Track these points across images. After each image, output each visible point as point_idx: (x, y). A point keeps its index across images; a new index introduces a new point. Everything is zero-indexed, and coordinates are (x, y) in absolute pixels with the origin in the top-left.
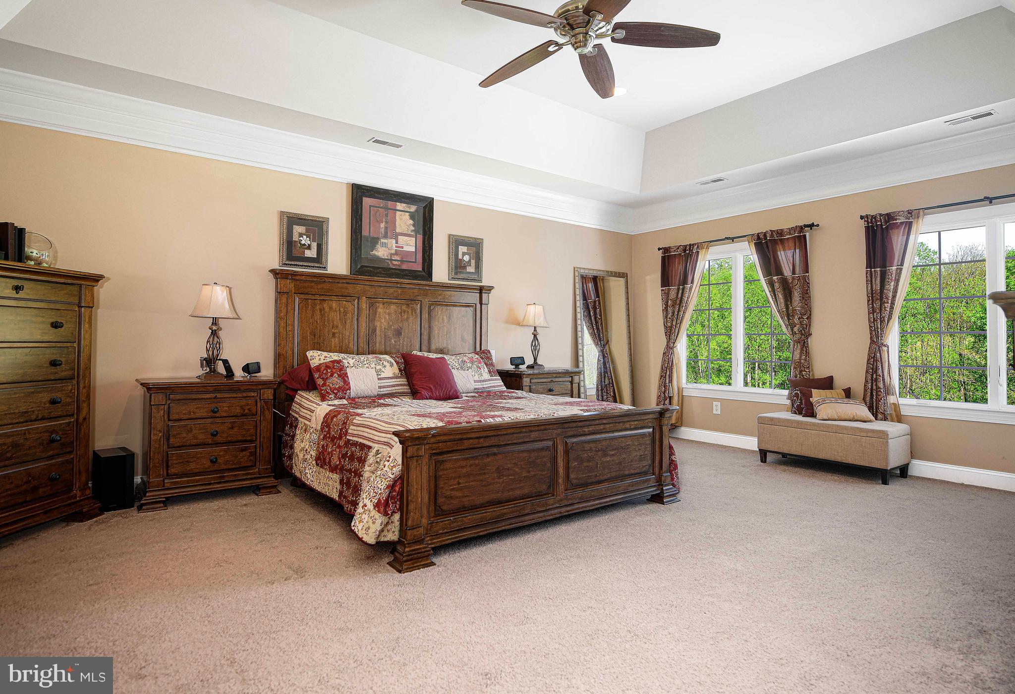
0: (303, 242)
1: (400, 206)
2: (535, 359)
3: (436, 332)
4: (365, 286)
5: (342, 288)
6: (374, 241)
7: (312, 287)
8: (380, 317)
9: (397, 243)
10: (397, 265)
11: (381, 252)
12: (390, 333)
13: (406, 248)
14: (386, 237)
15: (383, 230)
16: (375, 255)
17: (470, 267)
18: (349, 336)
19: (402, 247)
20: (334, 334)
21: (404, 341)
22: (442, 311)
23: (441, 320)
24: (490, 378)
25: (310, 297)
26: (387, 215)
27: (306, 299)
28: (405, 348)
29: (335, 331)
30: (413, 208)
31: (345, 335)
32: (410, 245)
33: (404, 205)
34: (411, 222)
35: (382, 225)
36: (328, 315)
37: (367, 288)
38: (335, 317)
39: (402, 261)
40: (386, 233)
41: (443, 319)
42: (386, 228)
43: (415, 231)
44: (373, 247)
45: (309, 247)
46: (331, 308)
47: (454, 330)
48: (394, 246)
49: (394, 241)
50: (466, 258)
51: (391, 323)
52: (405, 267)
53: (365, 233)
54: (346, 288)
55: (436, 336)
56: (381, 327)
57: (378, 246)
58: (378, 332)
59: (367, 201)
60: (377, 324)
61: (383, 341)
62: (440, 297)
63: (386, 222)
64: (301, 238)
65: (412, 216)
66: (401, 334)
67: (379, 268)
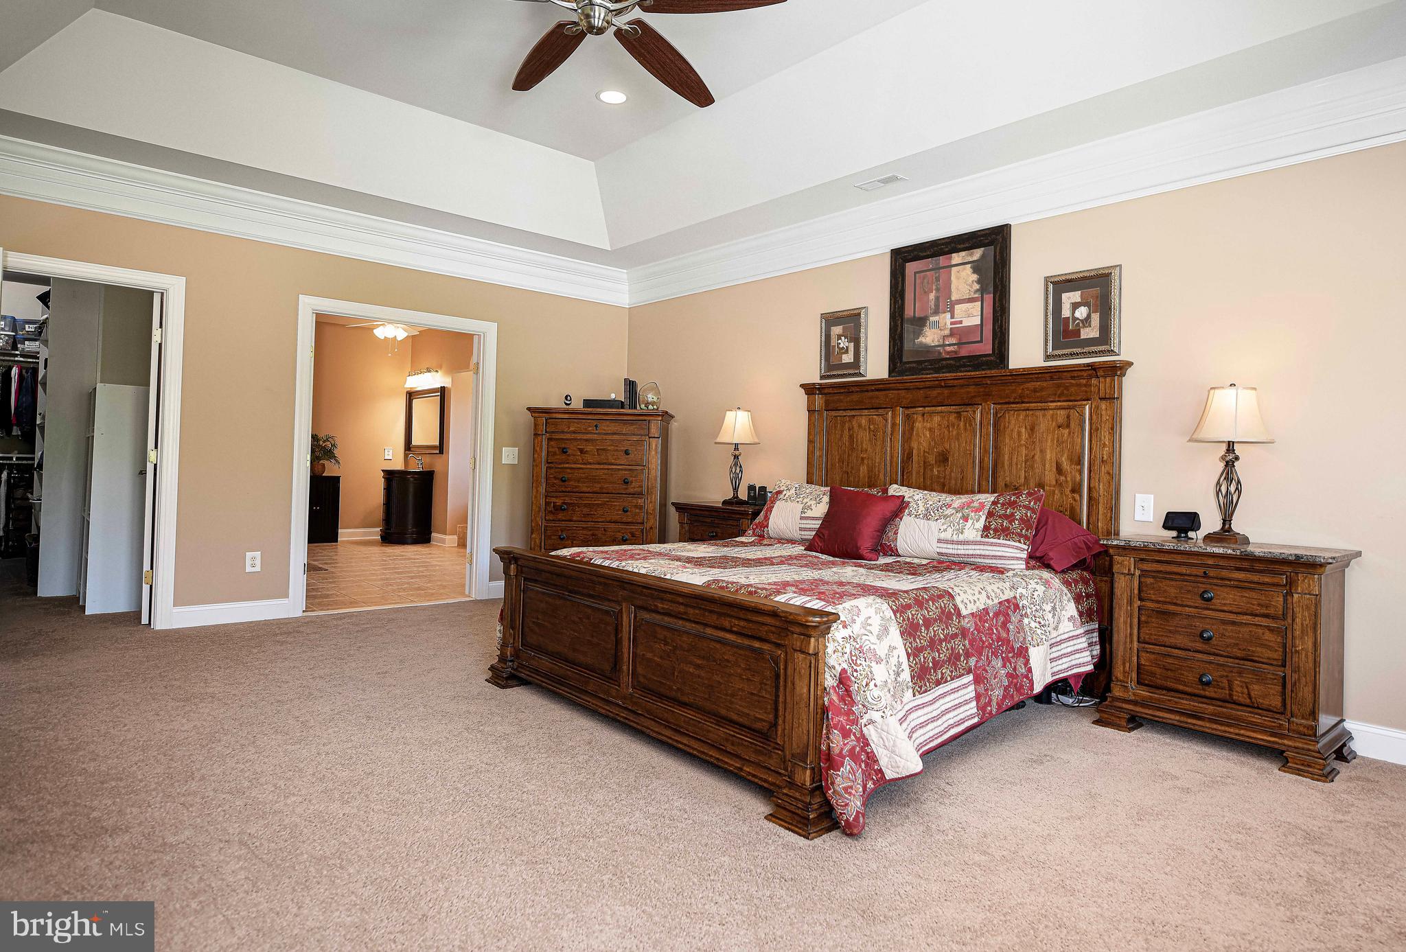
0: (841, 346)
1: (957, 258)
2: (1227, 520)
3: (1006, 457)
4: (900, 392)
5: (871, 398)
6: (921, 322)
7: (841, 401)
8: (918, 435)
9: (952, 317)
10: (952, 352)
11: (930, 337)
12: (932, 459)
13: (967, 322)
14: (936, 312)
15: (932, 304)
16: (921, 343)
17: (1087, 330)
18: (880, 463)
19: (961, 322)
20: (863, 459)
21: (952, 471)
22: (1017, 419)
23: (1015, 435)
24: (979, 538)
25: (841, 413)
26: (938, 279)
27: (836, 417)
28: (953, 482)
29: (864, 456)
30: (977, 254)
31: (875, 462)
32: (971, 315)
33: (963, 254)
34: (975, 277)
35: (932, 296)
36: (857, 435)
37: (903, 393)
38: (863, 437)
39: (959, 344)
40: (937, 306)
41: (1019, 433)
42: (937, 299)
43: (982, 290)
44: (919, 333)
45: (847, 352)
46: (860, 426)
47: (1041, 451)
48: (948, 323)
49: (948, 315)
50: (1082, 313)
51: (933, 443)
52: (964, 352)
53: (909, 312)
54: (877, 398)
55: (1006, 463)
56: (919, 449)
57: (926, 329)
58: (915, 458)
59: (911, 267)
60: (914, 445)
61: (922, 471)
62: (1014, 395)
63: (938, 290)
64: (840, 341)
65: (977, 267)
66: (947, 459)
67: (925, 361)
